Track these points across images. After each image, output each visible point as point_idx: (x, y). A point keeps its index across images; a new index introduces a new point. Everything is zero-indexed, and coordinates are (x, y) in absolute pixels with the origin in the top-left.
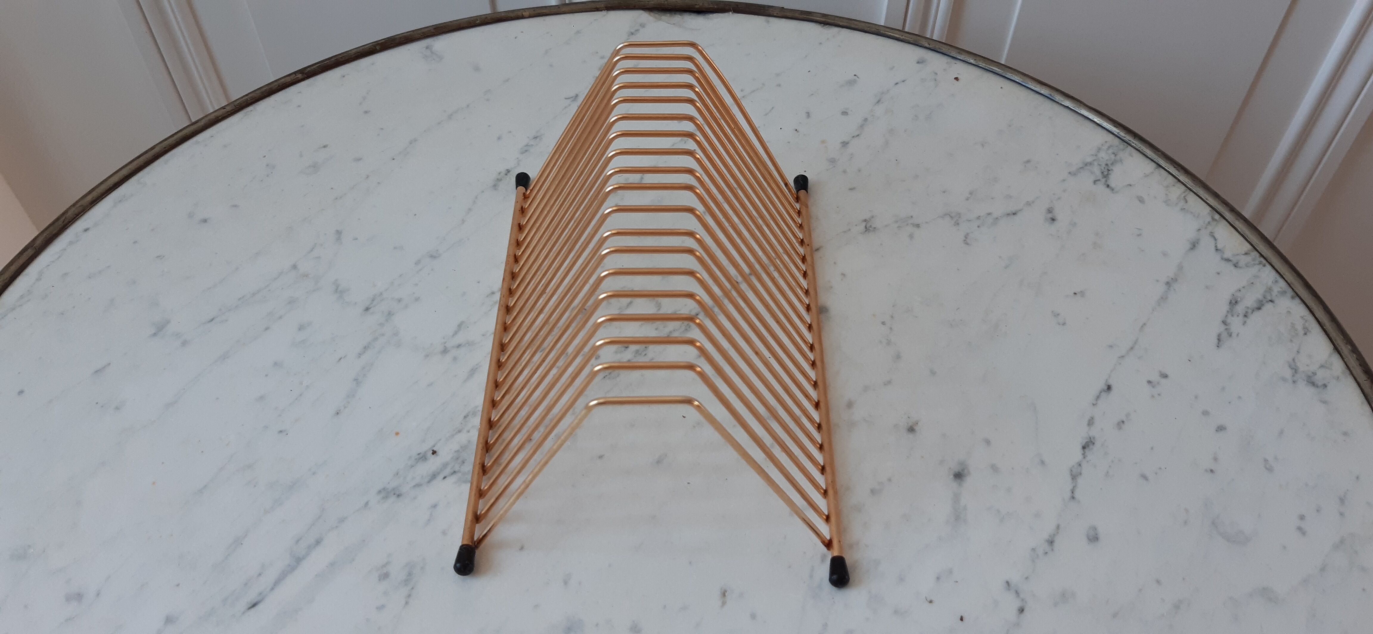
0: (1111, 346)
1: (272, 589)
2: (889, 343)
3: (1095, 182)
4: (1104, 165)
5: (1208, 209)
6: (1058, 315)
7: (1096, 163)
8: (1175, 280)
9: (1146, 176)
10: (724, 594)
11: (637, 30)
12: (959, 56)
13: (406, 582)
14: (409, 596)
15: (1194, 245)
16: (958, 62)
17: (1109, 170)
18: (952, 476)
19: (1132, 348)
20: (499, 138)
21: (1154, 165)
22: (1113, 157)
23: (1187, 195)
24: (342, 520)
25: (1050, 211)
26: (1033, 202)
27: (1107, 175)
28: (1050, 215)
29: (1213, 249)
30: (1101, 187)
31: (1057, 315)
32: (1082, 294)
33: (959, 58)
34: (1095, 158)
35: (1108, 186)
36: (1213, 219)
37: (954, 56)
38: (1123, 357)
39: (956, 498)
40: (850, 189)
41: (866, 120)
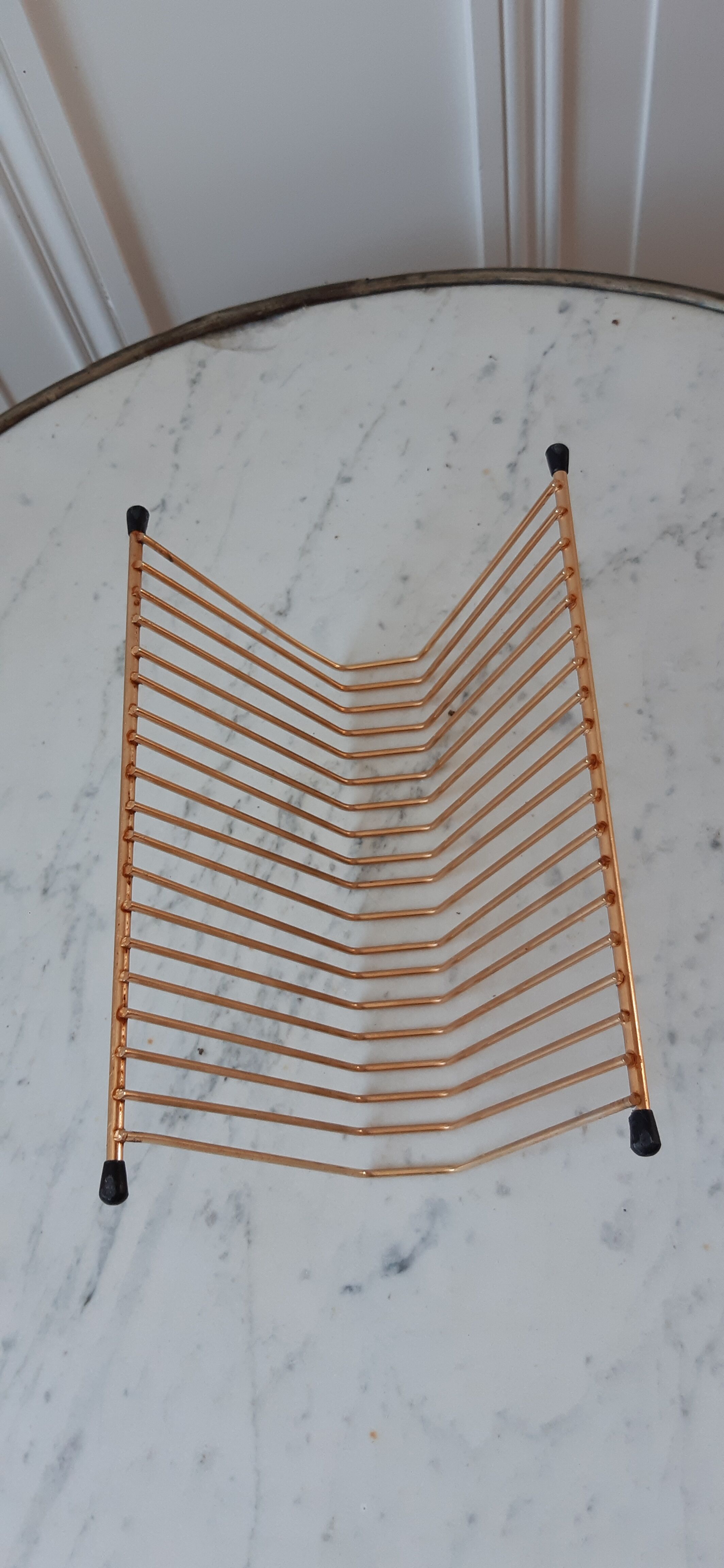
1: (99, 1273)
2: (655, 737)
11: (199, 375)
12: (607, 285)
13: (238, 1217)
16: (610, 294)
33: (608, 287)
37: (601, 287)
41: (526, 422)
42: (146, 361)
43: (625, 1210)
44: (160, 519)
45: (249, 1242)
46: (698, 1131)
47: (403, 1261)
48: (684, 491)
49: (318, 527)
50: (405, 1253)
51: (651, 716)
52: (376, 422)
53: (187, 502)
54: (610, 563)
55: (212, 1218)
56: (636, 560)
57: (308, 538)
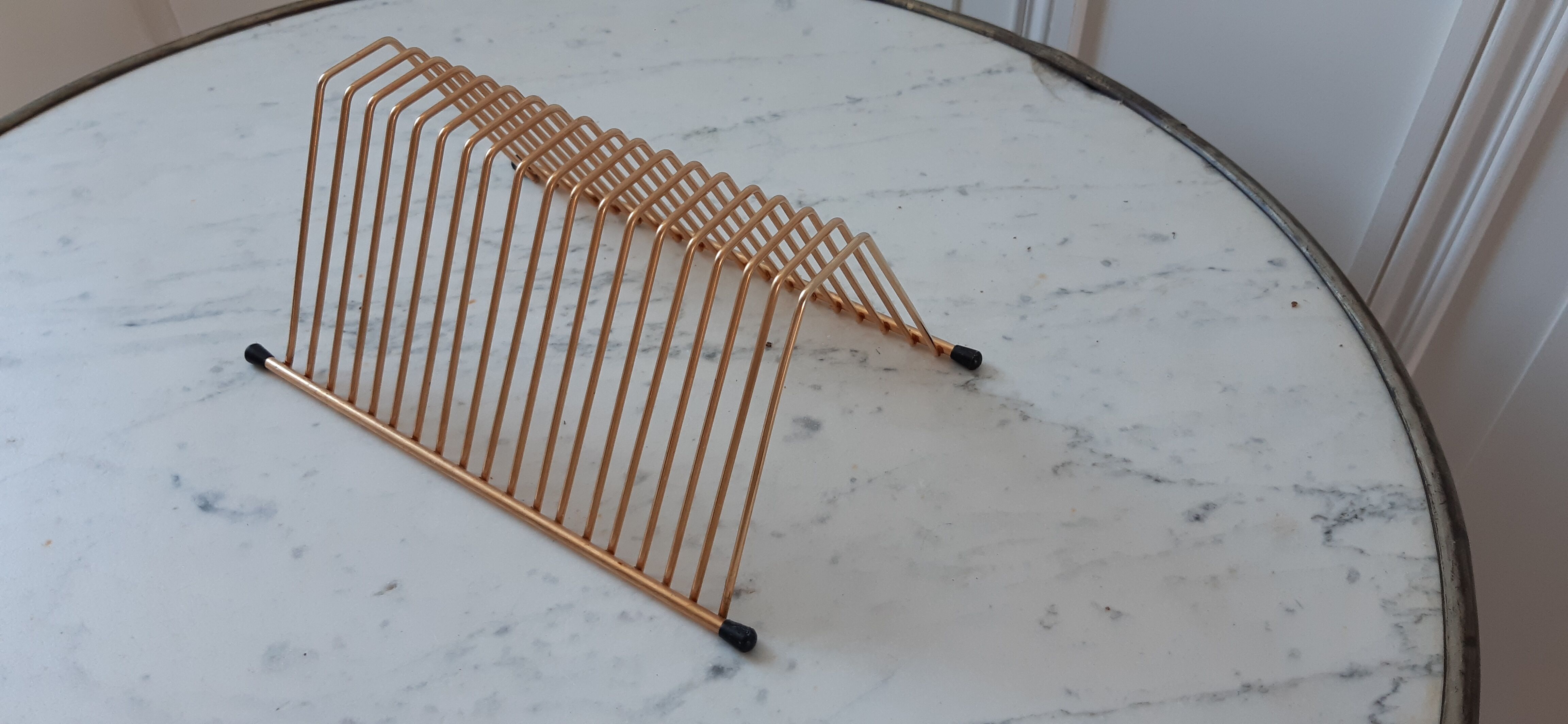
0: (1069, 692)
1: (153, 323)
2: (832, 502)
3: (1316, 517)
4: (1357, 508)
5: (1440, 650)
6: (1055, 613)
7: (1349, 499)
8: (1263, 690)
9: (1403, 557)
10: (391, 587)
11: (998, 72)
12: (1330, 283)
13: (224, 385)
14: (211, 396)
15: (1352, 674)
16: (1323, 289)
17: (1356, 517)
18: (711, 665)
19: (1092, 714)
20: (745, 99)
21: (1433, 552)
22: (1385, 507)
23: (1430, 615)
24: (249, 310)
25: (1207, 507)
26: (1200, 484)
27: (1347, 520)
28: (1200, 512)
29: (1376, 696)
30: (1318, 528)
31: (1052, 611)
32: (1118, 615)
33: (1329, 284)
34: (1357, 491)
35: (1328, 532)
36: (1428, 668)
37: (1325, 279)
38: (1067, 713)
39: (689, 687)
40: (1005, 338)
41: (1122, 283)
42: (988, 40)
43: (305, 654)
44: (842, 104)
45: (203, 400)
46: (409, 688)
47: (211, 506)
48: (1135, 427)
49: (902, 194)
50: (219, 504)
51: (853, 490)
52: (1038, 188)
53: (870, 112)
54: (1007, 399)
55: (217, 370)
56: (1025, 418)
57: (887, 192)
